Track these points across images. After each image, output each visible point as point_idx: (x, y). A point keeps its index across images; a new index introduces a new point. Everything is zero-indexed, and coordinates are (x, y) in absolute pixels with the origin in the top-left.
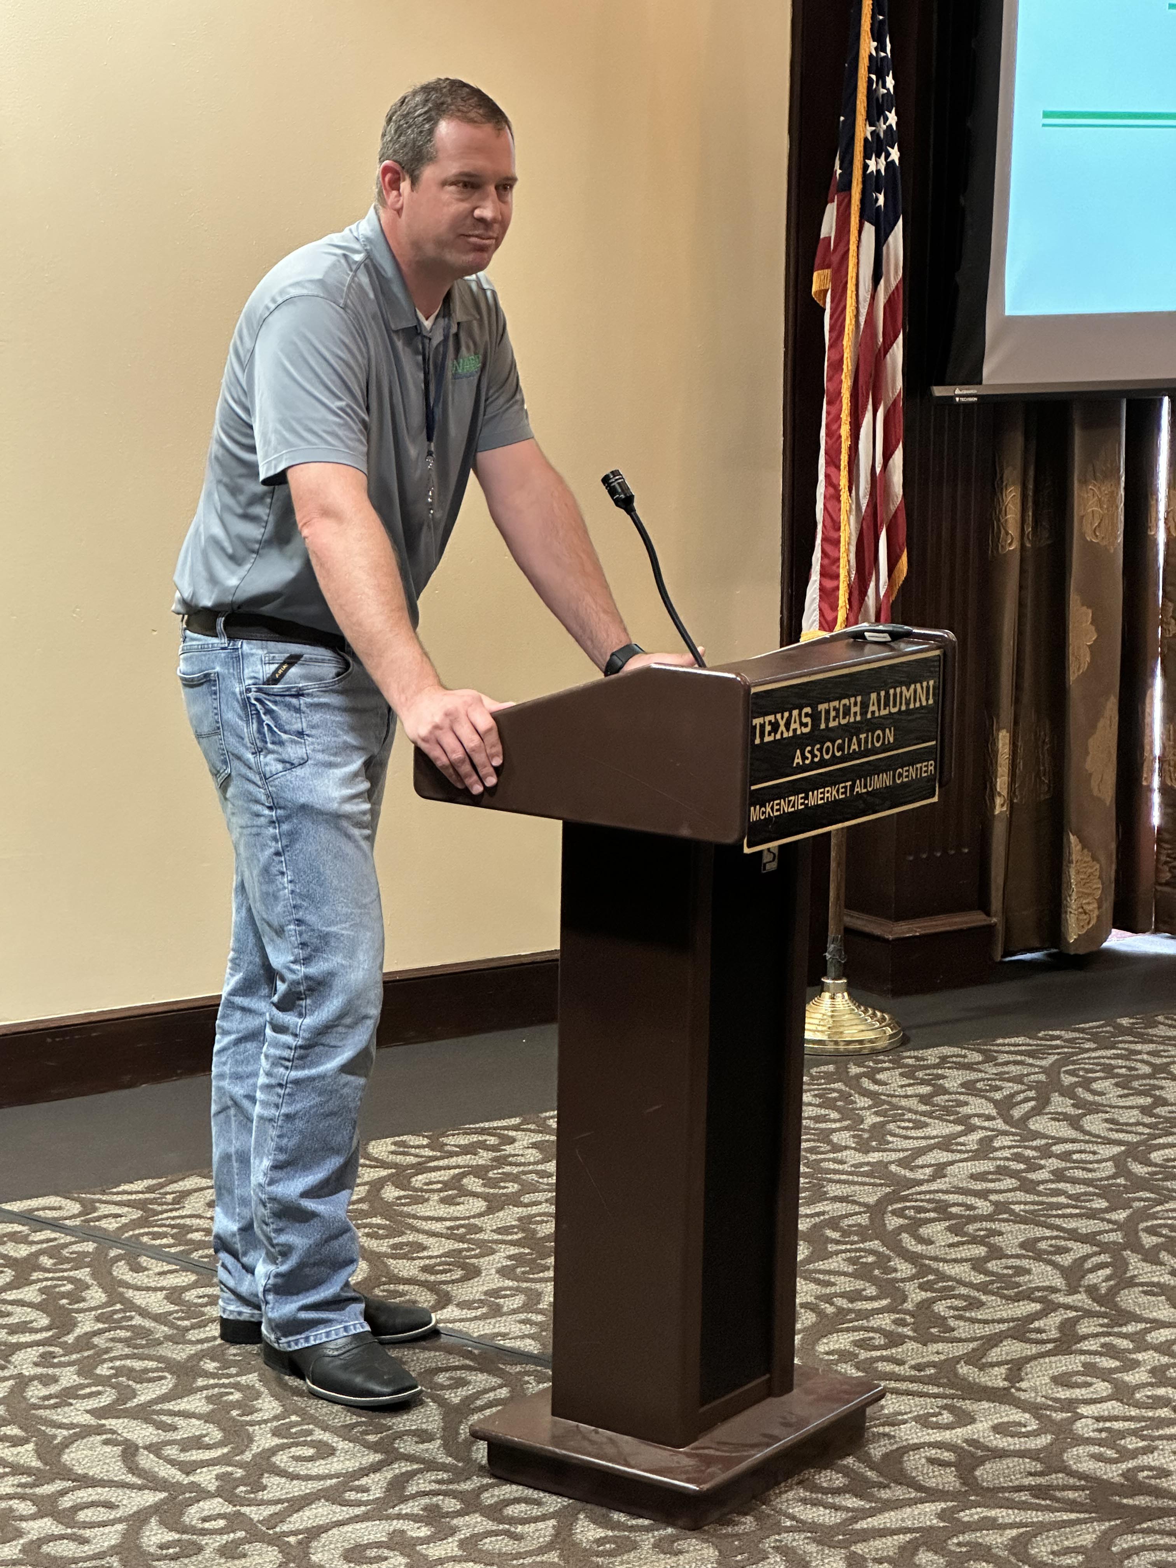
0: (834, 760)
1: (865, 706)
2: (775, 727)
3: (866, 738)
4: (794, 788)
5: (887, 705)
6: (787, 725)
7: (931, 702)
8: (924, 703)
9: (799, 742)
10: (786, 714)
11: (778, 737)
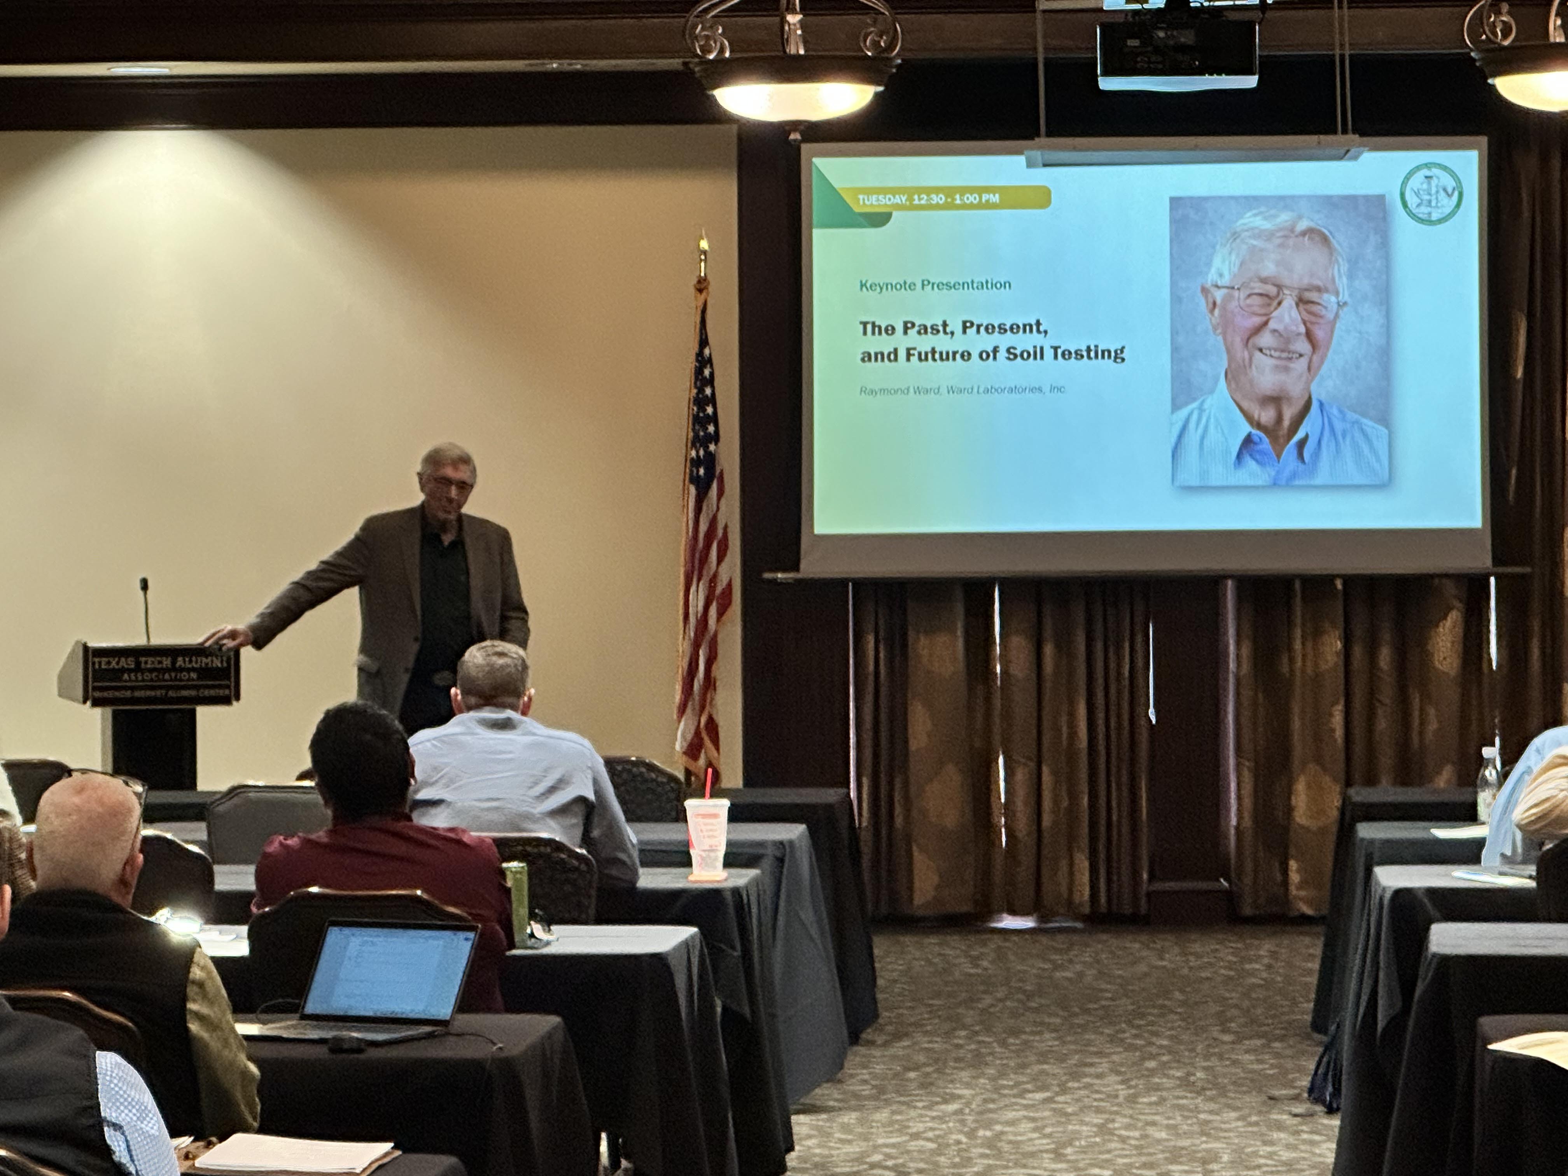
0: (152, 680)
1: (174, 663)
2: (109, 663)
3: (176, 676)
4: (125, 688)
5: (191, 661)
6: (118, 663)
7: (225, 665)
8: (219, 665)
9: (129, 671)
10: (117, 659)
11: (111, 667)
